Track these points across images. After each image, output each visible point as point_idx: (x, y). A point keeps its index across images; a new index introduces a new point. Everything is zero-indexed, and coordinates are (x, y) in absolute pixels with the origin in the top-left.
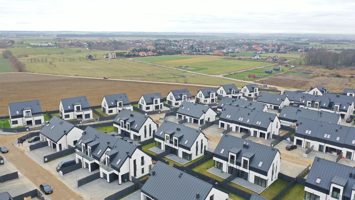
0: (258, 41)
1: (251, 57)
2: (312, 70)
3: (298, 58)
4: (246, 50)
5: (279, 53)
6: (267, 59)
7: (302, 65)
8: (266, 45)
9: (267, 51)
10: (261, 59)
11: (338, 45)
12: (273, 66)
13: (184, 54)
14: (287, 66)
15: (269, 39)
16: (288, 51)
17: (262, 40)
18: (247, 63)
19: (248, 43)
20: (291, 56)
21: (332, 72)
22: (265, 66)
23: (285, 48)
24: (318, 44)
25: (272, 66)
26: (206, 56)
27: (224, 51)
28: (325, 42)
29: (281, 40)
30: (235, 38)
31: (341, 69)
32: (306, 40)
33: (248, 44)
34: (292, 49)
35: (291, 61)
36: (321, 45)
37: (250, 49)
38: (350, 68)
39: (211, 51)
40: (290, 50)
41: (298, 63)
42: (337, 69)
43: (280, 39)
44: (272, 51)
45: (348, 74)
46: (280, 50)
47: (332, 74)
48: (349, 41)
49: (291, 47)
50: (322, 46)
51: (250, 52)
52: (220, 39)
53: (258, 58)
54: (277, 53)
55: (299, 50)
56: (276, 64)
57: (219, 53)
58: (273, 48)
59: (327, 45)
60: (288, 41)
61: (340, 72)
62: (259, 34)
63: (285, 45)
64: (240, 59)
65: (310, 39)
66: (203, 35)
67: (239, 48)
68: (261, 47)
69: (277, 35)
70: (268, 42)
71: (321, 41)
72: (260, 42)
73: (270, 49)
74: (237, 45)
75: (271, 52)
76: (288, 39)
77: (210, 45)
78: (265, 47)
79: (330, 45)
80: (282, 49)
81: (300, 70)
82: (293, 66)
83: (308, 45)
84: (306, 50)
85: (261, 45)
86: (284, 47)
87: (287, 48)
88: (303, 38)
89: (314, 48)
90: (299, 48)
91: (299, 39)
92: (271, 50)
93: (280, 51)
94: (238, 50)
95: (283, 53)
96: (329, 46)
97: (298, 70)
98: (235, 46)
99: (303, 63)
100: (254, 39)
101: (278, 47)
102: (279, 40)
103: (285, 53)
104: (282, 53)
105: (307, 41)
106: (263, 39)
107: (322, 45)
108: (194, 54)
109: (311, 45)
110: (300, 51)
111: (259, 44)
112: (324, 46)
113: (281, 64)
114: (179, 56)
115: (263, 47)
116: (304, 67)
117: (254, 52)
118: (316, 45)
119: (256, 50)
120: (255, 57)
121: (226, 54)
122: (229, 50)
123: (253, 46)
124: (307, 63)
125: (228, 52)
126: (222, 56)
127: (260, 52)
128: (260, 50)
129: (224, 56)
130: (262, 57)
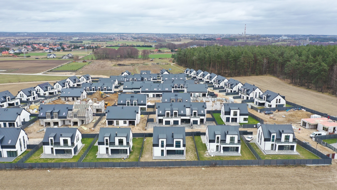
32: (77, 38)
55: (80, 48)
57: (8, 54)
64: (37, 59)
104: (67, 51)
110: (82, 49)
120: (51, 56)
121: (16, 55)
122: (15, 51)
123: (35, 46)
124: (97, 58)
125: (15, 53)
126: (16, 57)
127: (48, 51)
128: (48, 50)
129: (17, 57)
130: (57, 56)
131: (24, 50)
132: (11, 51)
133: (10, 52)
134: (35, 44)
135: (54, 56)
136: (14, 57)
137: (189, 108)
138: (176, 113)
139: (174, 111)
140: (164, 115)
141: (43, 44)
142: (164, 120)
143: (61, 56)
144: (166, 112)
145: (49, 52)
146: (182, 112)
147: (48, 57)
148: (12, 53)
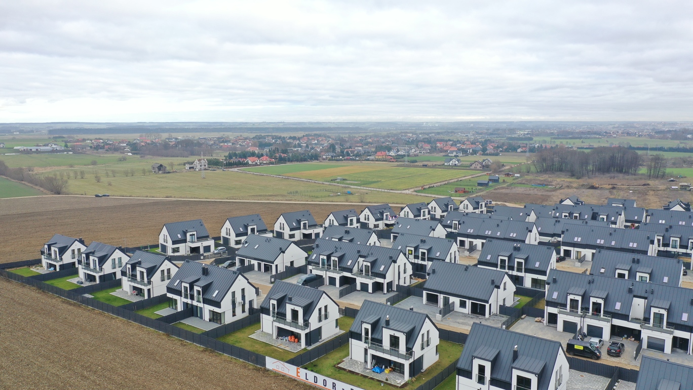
0: (442, 136)
1: (442, 163)
2: (549, 179)
3: (521, 163)
4: (429, 151)
5: (487, 155)
6: (471, 166)
7: (532, 173)
8: (459, 142)
9: (465, 152)
10: (461, 166)
11: (582, 140)
12: (485, 175)
13: (324, 159)
14: (508, 175)
15: (460, 132)
16: (501, 151)
17: (447, 133)
18: (439, 172)
19: (426, 140)
20: (509, 160)
21: (581, 181)
22: (473, 176)
23: (495, 147)
24: (548, 139)
25: (483, 175)
26: (363, 162)
27: (392, 153)
28: (558, 135)
29: (481, 134)
30: (399, 131)
31: (595, 177)
32: (526, 133)
33: (428, 141)
34: (506, 149)
35: (512, 167)
36: (553, 140)
37: (434, 149)
38: (608, 175)
39: (368, 153)
40: (504, 150)
41: (524, 169)
42: (589, 178)
43: (480, 132)
44: (475, 152)
45: (606, 184)
46: (487, 150)
47: (583, 185)
48: (599, 134)
49: (503, 144)
50: (554, 142)
51: (435, 155)
52: (370, 132)
53: (455, 164)
54: (483, 155)
55: (519, 150)
56: (490, 172)
58: (474, 146)
59: (564, 141)
60: (495, 134)
61: (595, 182)
62: (439, 122)
63: (493, 142)
64: (425, 166)
65: (532, 131)
66: (336, 126)
67: (417, 149)
68: (452, 145)
69: (472, 125)
70: (459, 136)
71: (552, 134)
72: (447, 138)
73: (470, 149)
74: (409, 143)
75: (472, 154)
76: (494, 130)
77: (360, 145)
78: (460, 146)
79: (569, 141)
80: (490, 149)
81: (531, 180)
82: (519, 175)
83: (531, 142)
84: (532, 150)
85: (451, 142)
86: (492, 144)
87: (498, 147)
88: (520, 130)
89: (544, 147)
90: (519, 147)
91: (512, 131)
92: (471, 151)
93: (488, 152)
94: (415, 151)
95: (493, 155)
96: (567, 142)
97: (527, 180)
98: (406, 144)
99: (533, 169)
100: (433, 133)
101: (482, 146)
102: (478, 133)
103: (497, 155)
104: (491, 154)
105: (528, 134)
106: (449, 133)
107: (555, 140)
108: (341, 160)
109: (536, 141)
110: (522, 152)
111: (447, 141)
112: (558, 142)
113: (495, 171)
114: (315, 163)
115: (456, 145)
116: (536, 177)
117: (444, 154)
118: (545, 142)
119: (446, 151)
120: (451, 162)
121: (397, 158)
122: (399, 153)
123: (438, 145)
124: (539, 171)
125: (398, 155)
126: (393, 161)
127: (454, 154)
128: (454, 151)
129: (396, 161)
130: (462, 163)
131: (414, 150)
132: (392, 152)
133: (390, 154)
134: (441, 141)
135: (457, 162)
136: (390, 161)
137: (645, 298)
138: (597, 307)
139: (592, 300)
140: (565, 306)
141: (455, 142)
142: (561, 319)
143: (469, 163)
144: (570, 297)
145: (455, 156)
146: (618, 306)
147: (446, 164)
148: (393, 154)
